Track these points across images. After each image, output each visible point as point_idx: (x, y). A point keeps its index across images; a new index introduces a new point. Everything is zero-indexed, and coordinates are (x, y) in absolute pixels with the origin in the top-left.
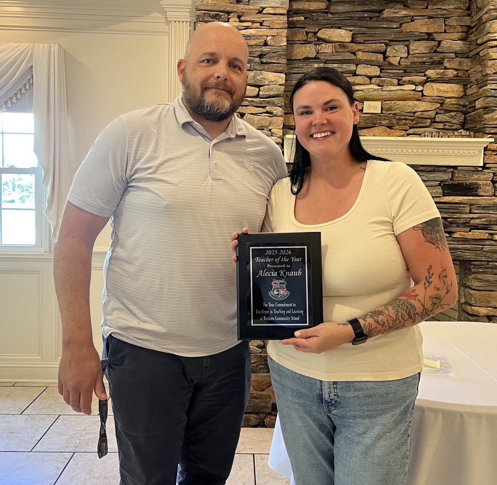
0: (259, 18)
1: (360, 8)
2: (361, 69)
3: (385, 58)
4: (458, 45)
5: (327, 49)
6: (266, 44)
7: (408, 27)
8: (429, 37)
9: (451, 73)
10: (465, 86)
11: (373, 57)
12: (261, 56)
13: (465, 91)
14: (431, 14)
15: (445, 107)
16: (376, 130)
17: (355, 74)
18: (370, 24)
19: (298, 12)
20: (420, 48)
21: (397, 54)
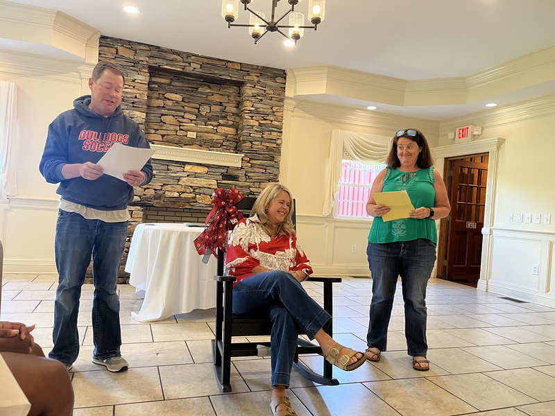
0: (133, 84)
1: (187, 85)
2: (186, 116)
3: (199, 111)
4: (234, 110)
5: (169, 103)
6: (136, 97)
7: (210, 98)
8: (220, 104)
9: (230, 123)
10: (237, 130)
11: (193, 110)
12: (133, 103)
13: (237, 132)
14: (222, 93)
15: (227, 139)
16: (193, 146)
17: (183, 118)
18: (191, 94)
19: (154, 83)
20: (216, 109)
21: (205, 110)
